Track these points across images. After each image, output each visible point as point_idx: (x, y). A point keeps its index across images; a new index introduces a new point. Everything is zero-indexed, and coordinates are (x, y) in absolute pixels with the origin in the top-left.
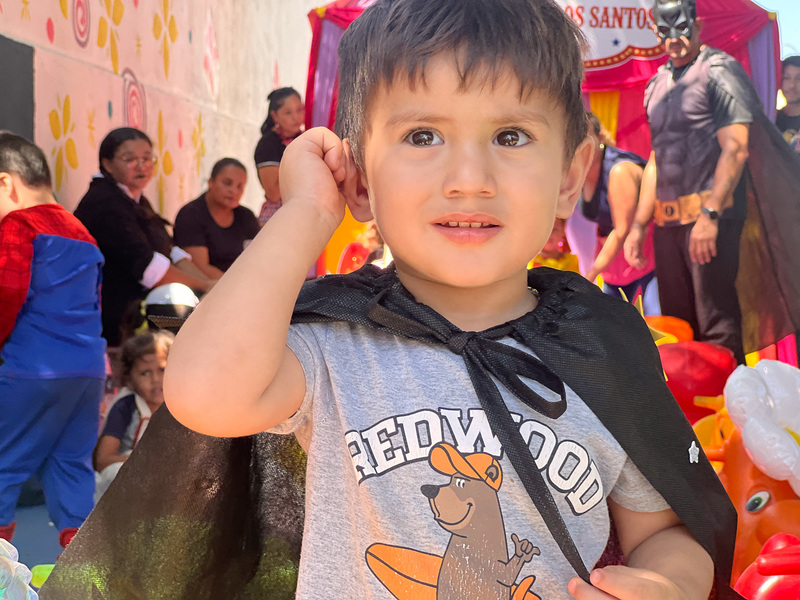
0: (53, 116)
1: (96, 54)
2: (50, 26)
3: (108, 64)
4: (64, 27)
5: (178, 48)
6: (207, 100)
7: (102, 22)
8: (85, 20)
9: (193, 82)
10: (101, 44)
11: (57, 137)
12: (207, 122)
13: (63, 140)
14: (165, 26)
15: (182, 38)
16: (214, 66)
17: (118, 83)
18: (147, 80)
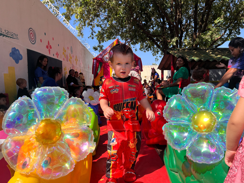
0: (64, 68)
1: (69, 62)
2: (64, 59)
3: (70, 63)
4: (65, 59)
5: (78, 62)
6: (81, 68)
7: (70, 59)
8: (68, 59)
9: (80, 66)
10: (69, 61)
11: (65, 70)
12: (81, 70)
13: (65, 71)
14: (76, 60)
15: (78, 61)
16: (82, 64)
17: (71, 65)
18: (75, 65)
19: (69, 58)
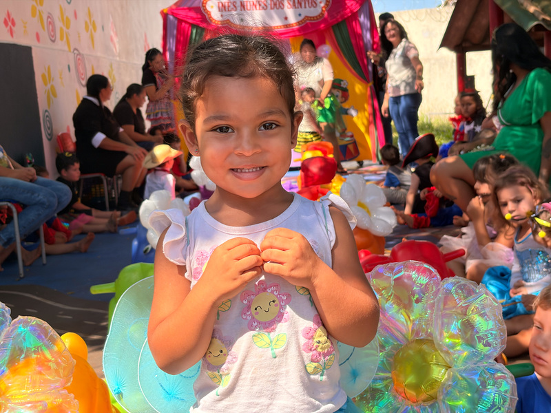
0: (43, 76)
2: (38, 35)
5: (98, 34)
6: (114, 56)
7: (61, 29)
9: (107, 50)
10: (62, 39)
11: (46, 84)
12: (115, 66)
13: (49, 86)
14: (91, 26)
15: (99, 29)
16: (116, 40)
17: (71, 56)
18: (85, 51)
19: (58, 24)
